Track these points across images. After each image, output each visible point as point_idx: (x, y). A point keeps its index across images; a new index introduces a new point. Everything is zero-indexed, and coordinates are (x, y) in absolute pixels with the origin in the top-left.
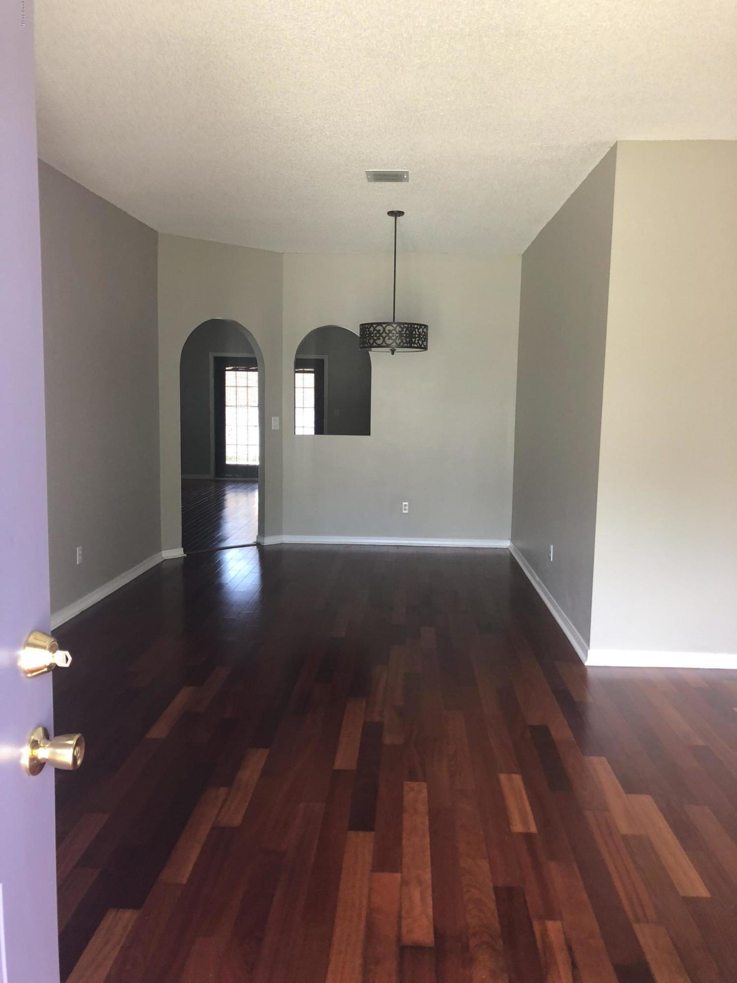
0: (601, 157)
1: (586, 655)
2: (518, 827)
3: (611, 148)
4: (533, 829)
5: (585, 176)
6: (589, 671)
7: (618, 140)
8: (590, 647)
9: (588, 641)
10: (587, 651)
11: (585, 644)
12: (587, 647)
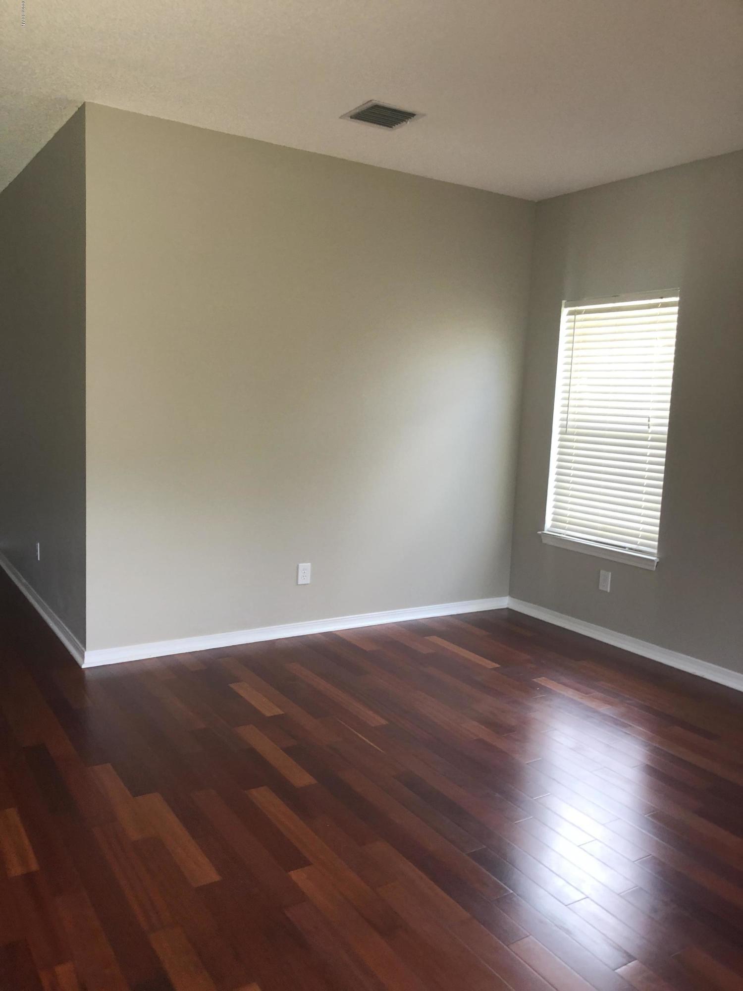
0: (69, 117)
1: (83, 657)
2: (16, 870)
3: (79, 108)
4: (34, 866)
5: (51, 136)
6: (87, 672)
7: (86, 101)
8: (87, 648)
9: (83, 642)
10: (84, 652)
11: (80, 645)
12: (83, 649)
